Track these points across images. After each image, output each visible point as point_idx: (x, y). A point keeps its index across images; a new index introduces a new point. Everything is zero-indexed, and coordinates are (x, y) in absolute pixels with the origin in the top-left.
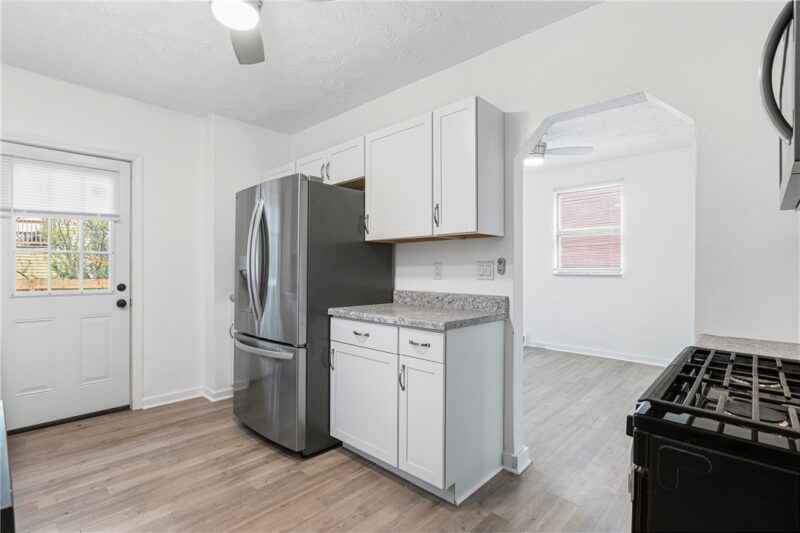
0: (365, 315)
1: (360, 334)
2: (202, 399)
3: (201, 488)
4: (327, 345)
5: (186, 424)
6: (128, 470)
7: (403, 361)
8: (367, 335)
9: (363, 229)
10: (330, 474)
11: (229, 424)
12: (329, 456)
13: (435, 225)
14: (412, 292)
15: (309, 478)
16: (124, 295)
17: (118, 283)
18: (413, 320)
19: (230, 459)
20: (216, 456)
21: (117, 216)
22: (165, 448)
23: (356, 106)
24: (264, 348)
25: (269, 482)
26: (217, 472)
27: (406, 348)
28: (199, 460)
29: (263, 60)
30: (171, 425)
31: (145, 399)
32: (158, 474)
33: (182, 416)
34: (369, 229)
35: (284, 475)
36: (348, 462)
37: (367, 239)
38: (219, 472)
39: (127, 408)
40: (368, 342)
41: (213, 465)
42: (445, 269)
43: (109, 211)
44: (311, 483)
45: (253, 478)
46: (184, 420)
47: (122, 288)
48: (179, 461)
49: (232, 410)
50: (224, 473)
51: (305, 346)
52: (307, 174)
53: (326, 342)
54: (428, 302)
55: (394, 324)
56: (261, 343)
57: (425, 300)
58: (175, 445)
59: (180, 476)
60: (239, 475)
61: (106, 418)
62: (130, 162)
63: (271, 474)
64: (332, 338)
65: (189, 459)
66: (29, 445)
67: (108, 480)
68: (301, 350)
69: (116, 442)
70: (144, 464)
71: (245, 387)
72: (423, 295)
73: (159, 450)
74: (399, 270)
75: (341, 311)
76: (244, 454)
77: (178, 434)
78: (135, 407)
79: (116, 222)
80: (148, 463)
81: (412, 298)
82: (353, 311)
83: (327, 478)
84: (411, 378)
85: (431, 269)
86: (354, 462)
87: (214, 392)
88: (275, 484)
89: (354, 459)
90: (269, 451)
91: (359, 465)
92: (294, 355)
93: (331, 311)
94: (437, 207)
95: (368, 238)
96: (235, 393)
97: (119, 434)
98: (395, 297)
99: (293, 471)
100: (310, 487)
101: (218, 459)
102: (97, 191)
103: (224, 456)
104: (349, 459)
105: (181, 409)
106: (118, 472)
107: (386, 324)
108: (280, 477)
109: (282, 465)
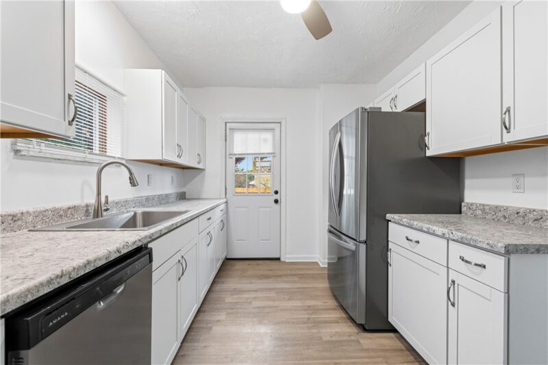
0: (415, 223)
1: (411, 240)
2: (316, 263)
3: (293, 323)
4: (386, 245)
5: (302, 277)
6: (264, 295)
7: (453, 276)
8: (418, 242)
9: (424, 146)
10: (382, 354)
11: (324, 284)
12: (386, 337)
13: (504, 130)
14: (484, 205)
15: (363, 350)
16: (277, 197)
17: (275, 190)
18: (465, 235)
19: (315, 310)
20: (310, 304)
21: (273, 153)
22: (286, 288)
23: (425, 42)
24: (346, 242)
25: (334, 339)
26: (304, 316)
27: (455, 263)
28: (298, 303)
29: (330, 30)
30: (295, 275)
31: (287, 256)
32: (276, 303)
33: (302, 270)
34: (430, 146)
35: (345, 338)
36: (402, 350)
37: (427, 155)
38: (307, 316)
39: (278, 259)
40: (418, 248)
41: (305, 310)
42: (528, 181)
43: (270, 151)
44: (363, 354)
45: (324, 331)
46: (302, 274)
47: (276, 192)
48: (289, 299)
49: (327, 275)
50: (309, 319)
51: (366, 242)
52: (367, 107)
53: (386, 242)
54: (505, 217)
55: (443, 236)
56: (344, 237)
57: (500, 214)
58: (292, 289)
59: (286, 310)
60: (317, 324)
61: (269, 262)
62: (280, 123)
63: (336, 333)
64: (390, 239)
65: (294, 300)
66: (237, 267)
67: (255, 298)
68: (361, 245)
69: (267, 277)
70: (273, 294)
71: (335, 261)
72: (497, 209)
73: (283, 289)
74: (468, 182)
75: (396, 217)
76: (325, 310)
77: (295, 282)
78: (282, 260)
79: (274, 157)
80: (275, 295)
81: (483, 211)
82: (405, 218)
83: (378, 357)
84: (463, 297)
85: (510, 181)
86: (408, 353)
87: (322, 261)
88: (336, 342)
89: (408, 350)
90: (342, 314)
91: (412, 358)
92: (356, 248)
93: (389, 216)
94: (508, 110)
95: (429, 153)
96: (329, 263)
97: (269, 273)
98: (464, 209)
99: (353, 338)
100: (361, 358)
101: (309, 306)
102: (265, 140)
103: (314, 306)
104: (404, 348)
105: (304, 267)
106: (260, 295)
107: (434, 234)
108: (342, 338)
109: (348, 329)
